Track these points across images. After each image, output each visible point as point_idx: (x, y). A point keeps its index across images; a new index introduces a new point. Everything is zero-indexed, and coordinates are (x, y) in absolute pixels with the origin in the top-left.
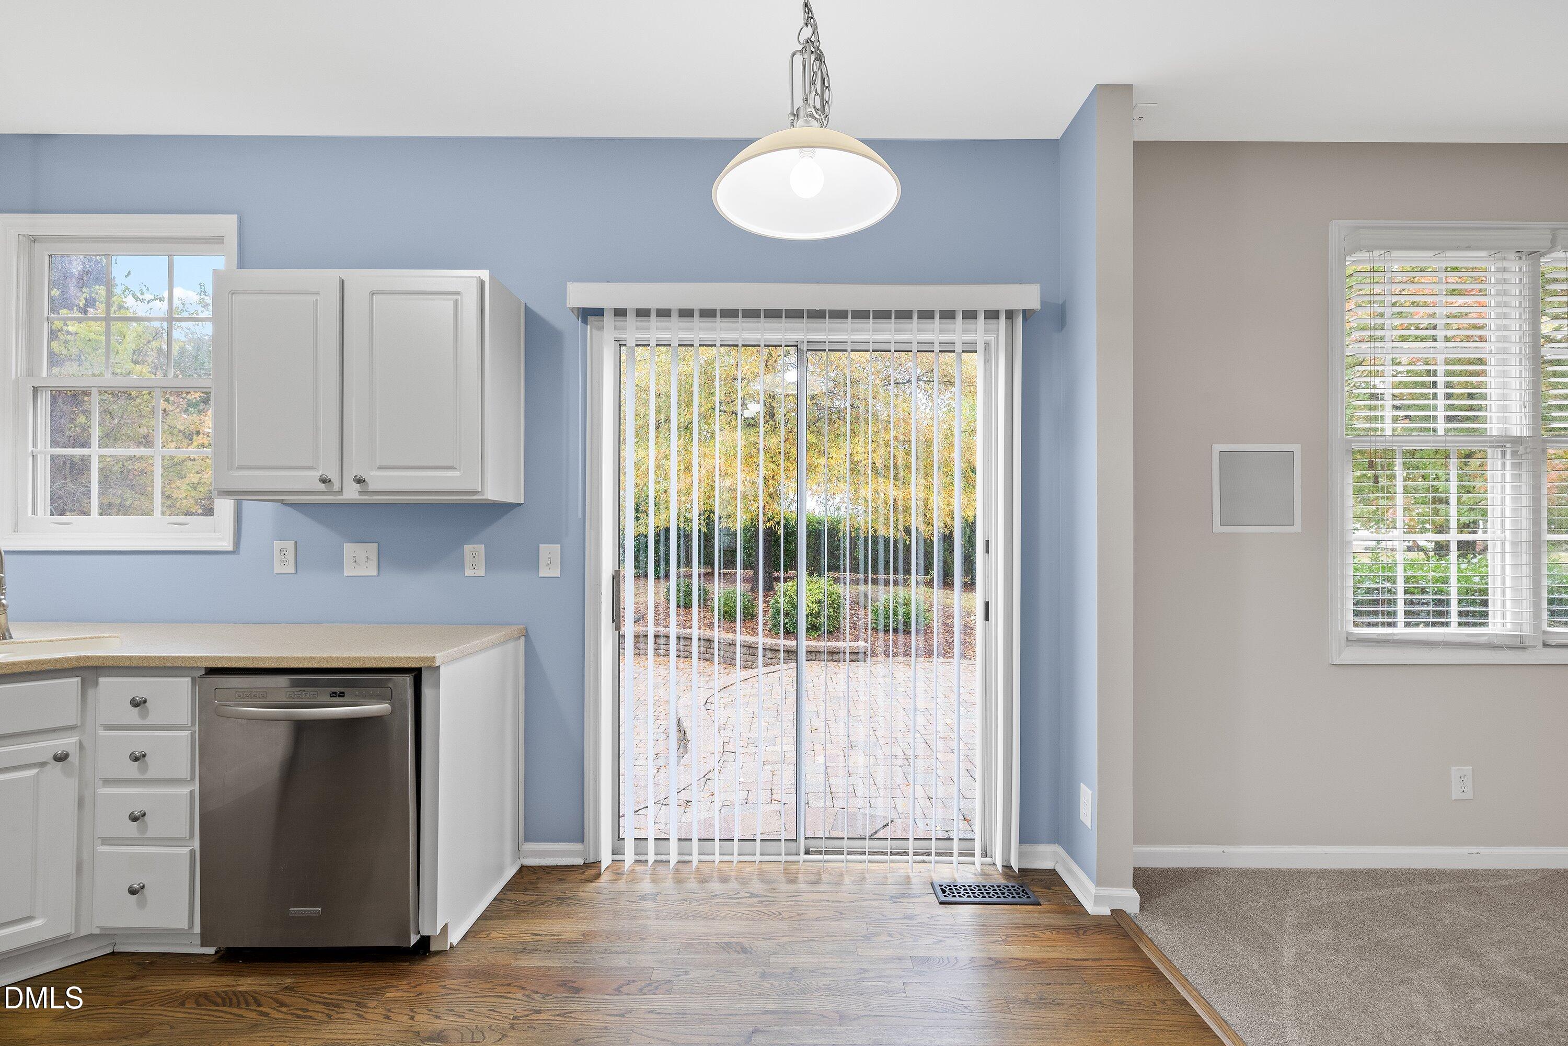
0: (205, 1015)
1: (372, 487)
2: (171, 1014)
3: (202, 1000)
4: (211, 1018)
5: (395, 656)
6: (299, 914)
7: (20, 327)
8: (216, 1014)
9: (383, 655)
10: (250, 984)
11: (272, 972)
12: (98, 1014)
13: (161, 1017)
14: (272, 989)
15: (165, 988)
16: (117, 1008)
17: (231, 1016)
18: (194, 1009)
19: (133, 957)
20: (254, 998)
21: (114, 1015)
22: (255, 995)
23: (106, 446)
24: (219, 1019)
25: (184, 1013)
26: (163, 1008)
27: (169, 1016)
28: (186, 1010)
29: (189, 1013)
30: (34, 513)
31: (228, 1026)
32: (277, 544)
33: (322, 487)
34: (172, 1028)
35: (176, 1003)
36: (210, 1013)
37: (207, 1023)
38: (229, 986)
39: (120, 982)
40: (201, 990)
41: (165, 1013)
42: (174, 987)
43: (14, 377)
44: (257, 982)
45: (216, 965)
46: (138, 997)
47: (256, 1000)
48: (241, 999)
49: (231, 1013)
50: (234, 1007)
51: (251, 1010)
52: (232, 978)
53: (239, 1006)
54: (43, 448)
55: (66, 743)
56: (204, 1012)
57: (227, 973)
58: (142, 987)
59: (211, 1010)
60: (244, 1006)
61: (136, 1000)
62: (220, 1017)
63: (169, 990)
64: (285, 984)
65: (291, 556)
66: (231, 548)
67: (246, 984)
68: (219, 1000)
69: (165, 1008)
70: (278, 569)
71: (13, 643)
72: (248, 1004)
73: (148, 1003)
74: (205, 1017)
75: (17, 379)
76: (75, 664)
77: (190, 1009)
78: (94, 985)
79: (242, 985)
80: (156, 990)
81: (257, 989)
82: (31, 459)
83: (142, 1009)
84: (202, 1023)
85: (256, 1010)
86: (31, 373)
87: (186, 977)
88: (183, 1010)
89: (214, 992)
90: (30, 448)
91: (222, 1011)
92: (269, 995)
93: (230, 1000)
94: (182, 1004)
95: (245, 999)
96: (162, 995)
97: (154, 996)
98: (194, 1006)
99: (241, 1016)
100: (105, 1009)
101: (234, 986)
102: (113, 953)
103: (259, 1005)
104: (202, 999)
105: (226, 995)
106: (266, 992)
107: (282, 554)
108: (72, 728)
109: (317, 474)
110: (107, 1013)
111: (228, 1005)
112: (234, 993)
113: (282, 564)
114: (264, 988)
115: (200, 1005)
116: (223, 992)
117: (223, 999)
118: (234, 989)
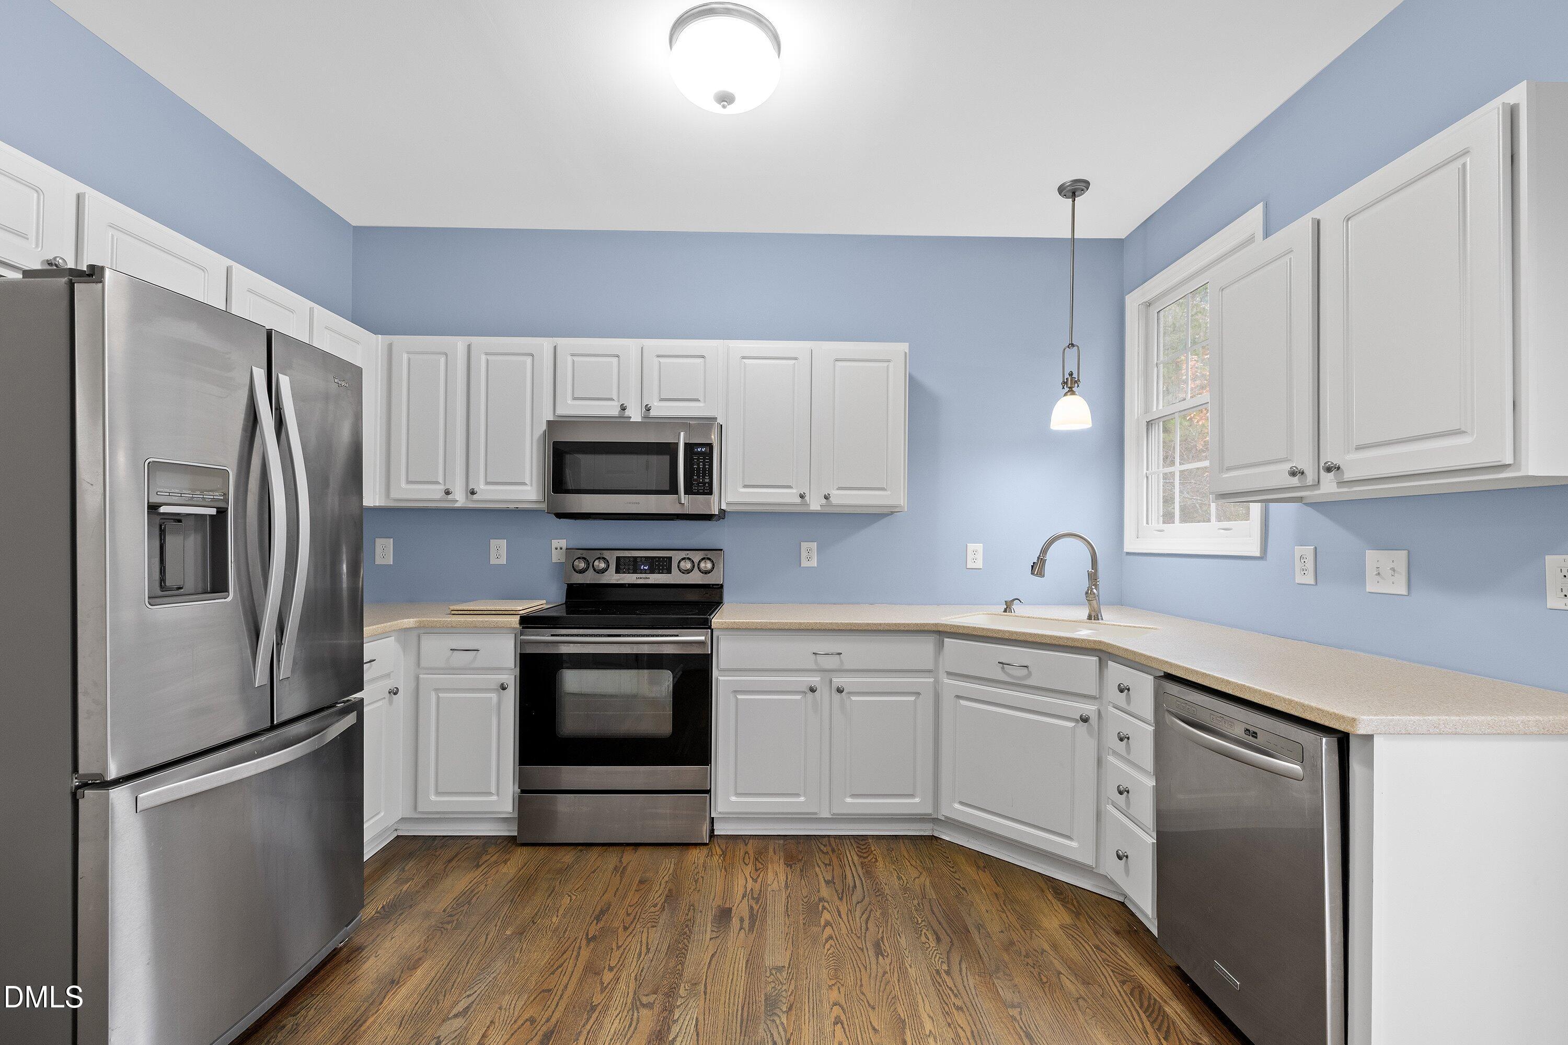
0: (1127, 1006)
1: (1348, 475)
2: (1111, 984)
3: (1137, 992)
4: (1129, 1015)
5: (1306, 703)
6: (1221, 972)
7: (1140, 377)
8: (1134, 1013)
9: (1294, 698)
10: (1176, 1012)
11: (1201, 1018)
12: (1080, 942)
13: (1104, 980)
14: (1187, 1033)
15: (1126, 959)
16: (1092, 948)
17: (1140, 1026)
18: (1127, 994)
19: (1130, 917)
20: (1168, 1027)
21: (1085, 952)
22: (1171, 1025)
23: (1183, 464)
24: (1131, 1020)
25: (1119, 991)
26: (1111, 974)
27: (1108, 984)
28: (1121, 991)
29: (1121, 995)
30: (1147, 523)
31: (1132, 1033)
32: (1299, 550)
33: (1295, 481)
34: (1102, 996)
35: (1121, 978)
36: (1132, 1009)
37: (1123, 1014)
38: (1162, 998)
39: (1109, 930)
40: (1144, 983)
41: (1109, 979)
42: (1131, 964)
43: (1136, 417)
44: (1183, 1015)
45: (1170, 971)
46: (1107, 951)
47: (1168, 1032)
48: (1160, 1018)
49: (1143, 1023)
50: (1149, 1021)
51: (1157, 1036)
52: (1170, 993)
53: (1152, 1023)
54: (1157, 470)
55: (1089, 708)
56: (1129, 1004)
57: (1171, 986)
58: (1115, 945)
59: (1134, 1007)
60: (1156, 1026)
61: (1105, 952)
62: (1134, 1019)
63: (1126, 963)
64: (1200, 1038)
65: (1310, 565)
66: (1258, 554)
67: (1175, 1009)
68: (1146, 1004)
69: (1112, 976)
70: (1299, 579)
71: (1099, 623)
72: (1159, 1029)
73: (1108, 961)
74: (1126, 1009)
75: (1138, 417)
76: (1093, 646)
77: (1124, 991)
78: (1096, 920)
79: (1172, 1007)
80: (1120, 956)
81: (1177, 1021)
82: (1146, 478)
83: (1101, 963)
84: (1121, 1011)
85: (1160, 1040)
86: (1147, 410)
87: (1144, 962)
88: (1119, 988)
89: (1150, 994)
90: (1145, 471)
91: (1139, 1015)
92: (1180, 1036)
93: (1153, 1011)
94: (1123, 983)
95: (1162, 1021)
96: (1120, 962)
97: (1115, 959)
98: (1128, 992)
99: (1146, 1033)
100: (1086, 942)
101: (1165, 1002)
102: (1123, 904)
103: (1165, 1039)
104: (1138, 990)
105: (1154, 1004)
106: (1181, 1032)
107: (1302, 561)
108: (1094, 698)
109: (1287, 467)
110: (1084, 947)
111: (1148, 1014)
112: (1160, 1008)
113: (1303, 573)
114: (1183, 1027)
115: (1132, 996)
116: (1155, 1000)
117: (1149, 1006)
118: (1163, 1004)
